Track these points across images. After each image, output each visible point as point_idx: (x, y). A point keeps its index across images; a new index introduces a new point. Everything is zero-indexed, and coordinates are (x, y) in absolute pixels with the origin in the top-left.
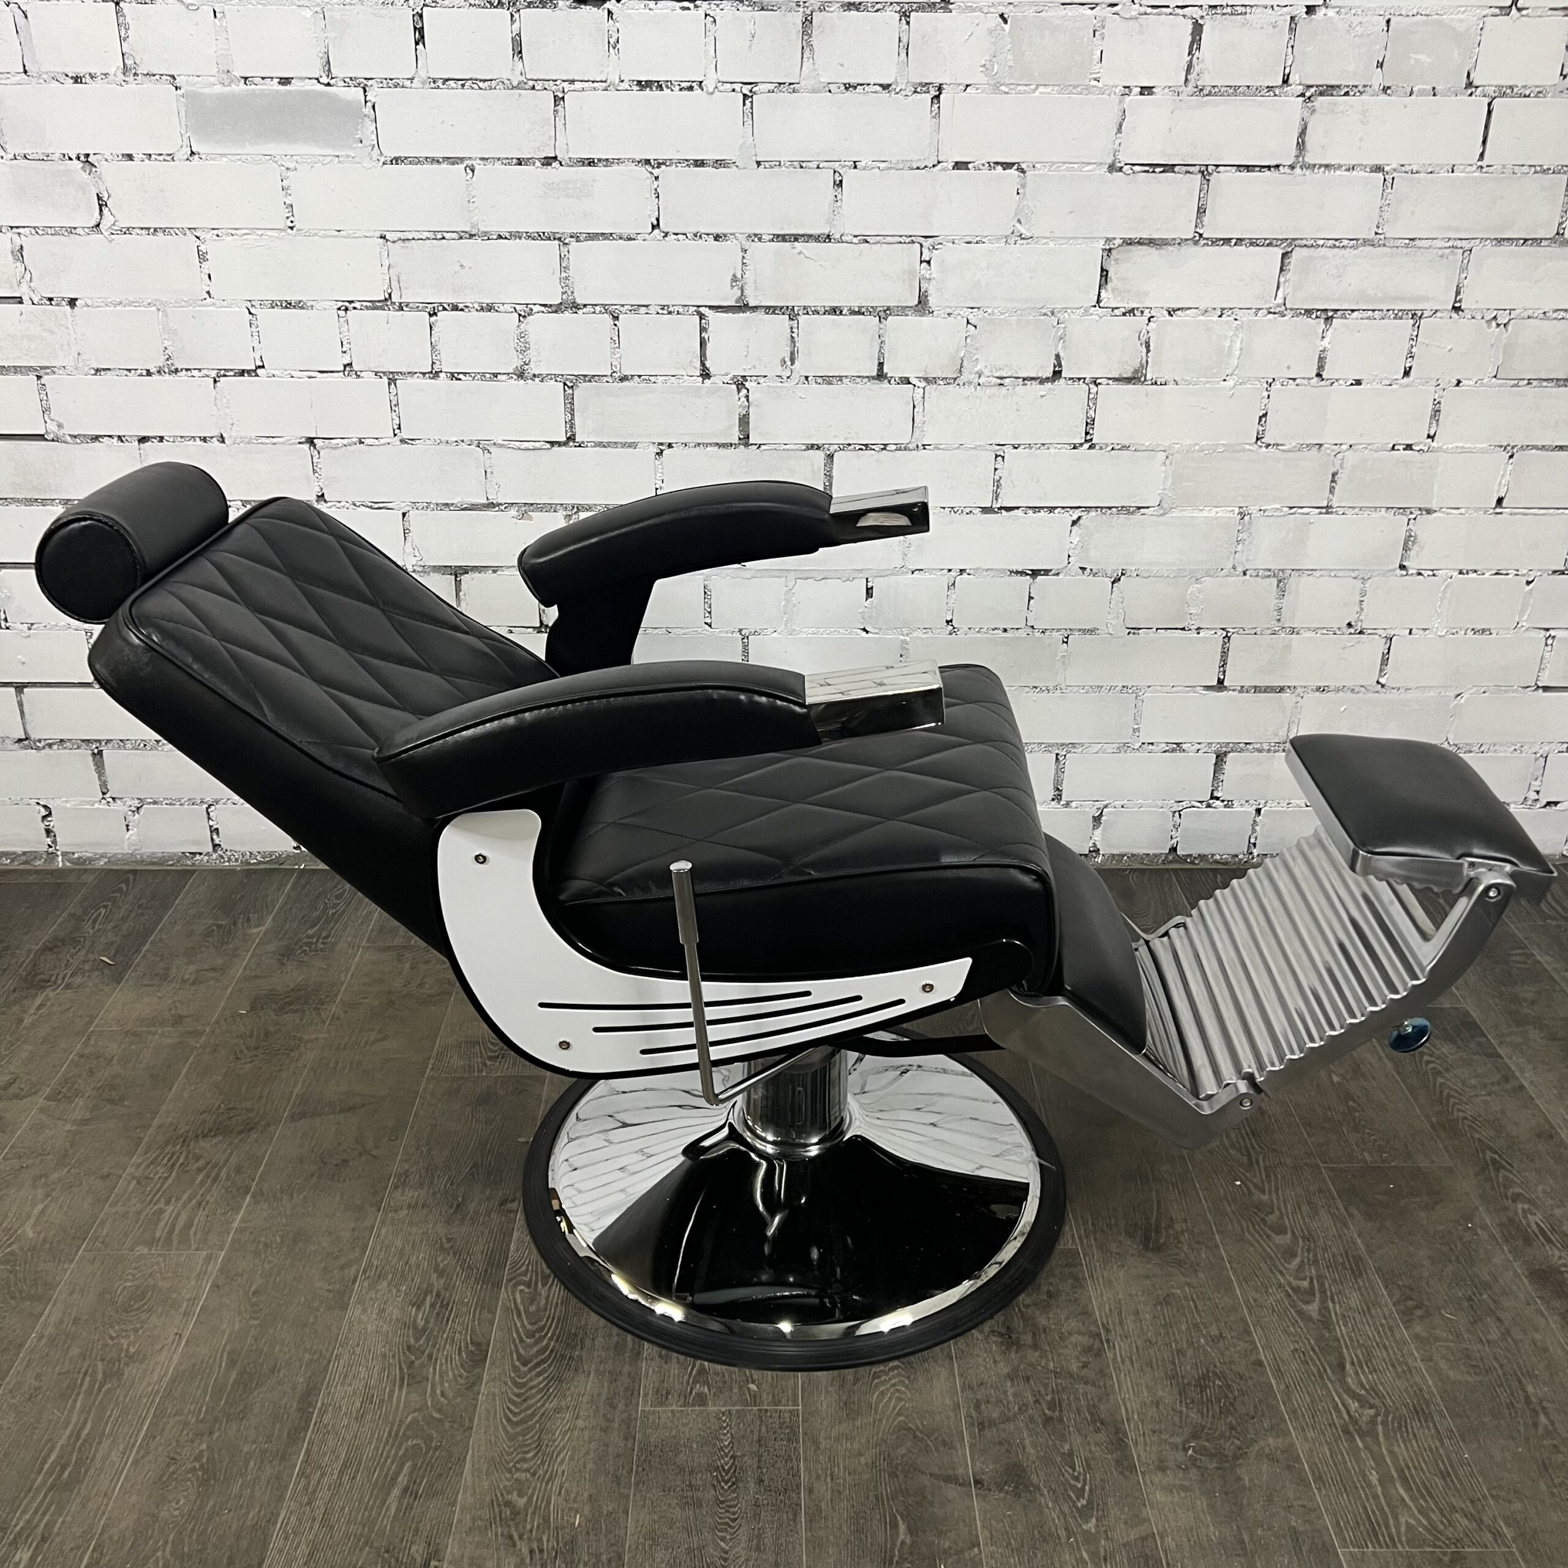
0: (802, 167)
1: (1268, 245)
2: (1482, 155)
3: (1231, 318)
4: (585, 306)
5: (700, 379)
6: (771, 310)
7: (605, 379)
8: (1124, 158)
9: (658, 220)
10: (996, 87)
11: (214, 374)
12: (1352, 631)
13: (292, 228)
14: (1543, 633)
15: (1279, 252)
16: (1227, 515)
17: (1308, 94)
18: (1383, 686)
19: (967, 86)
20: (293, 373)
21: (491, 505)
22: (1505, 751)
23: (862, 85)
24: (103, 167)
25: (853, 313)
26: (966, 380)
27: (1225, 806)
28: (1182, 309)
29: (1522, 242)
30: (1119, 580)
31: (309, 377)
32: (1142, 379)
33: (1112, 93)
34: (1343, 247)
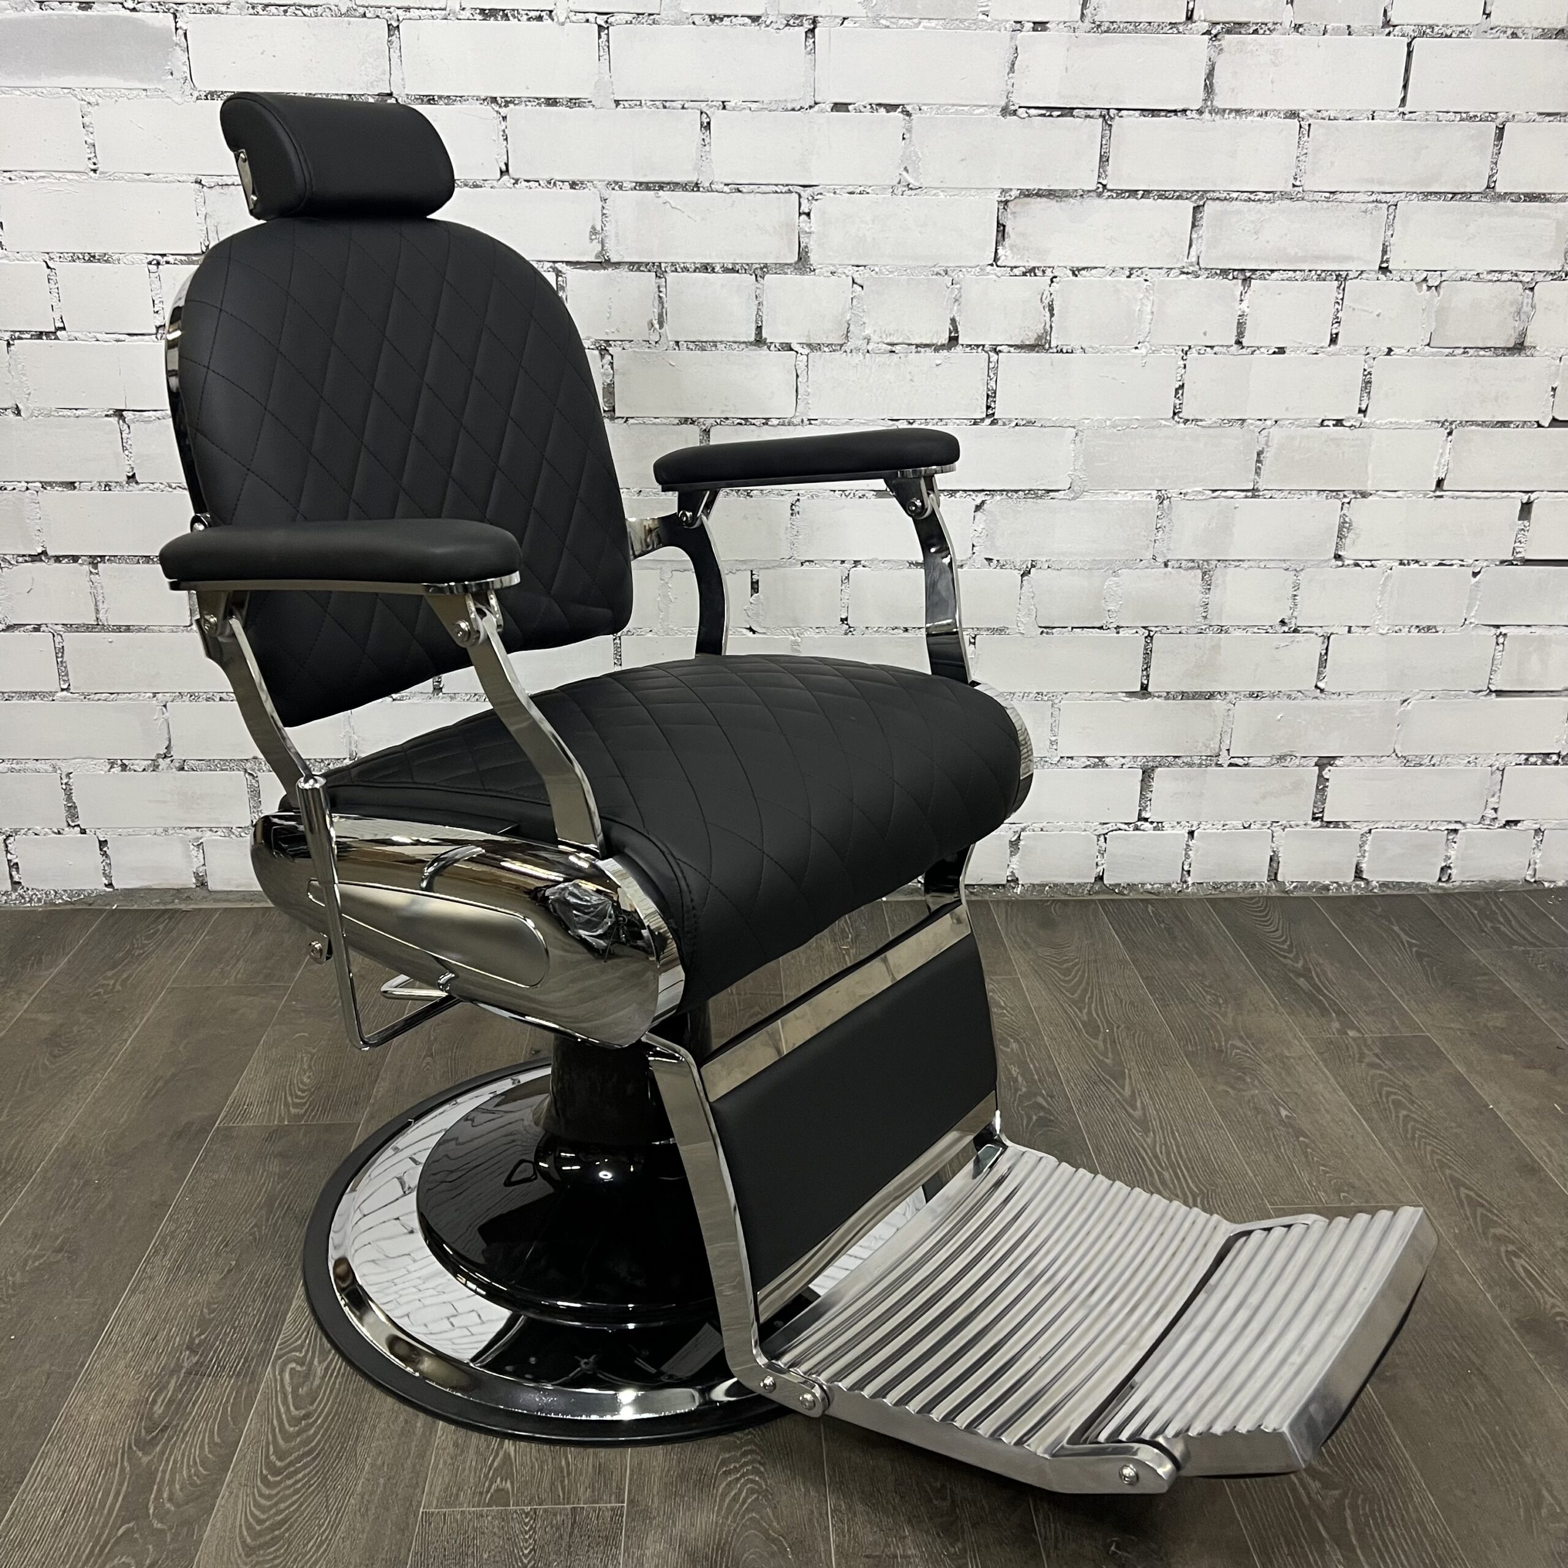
0: (665, 107)
1: (1177, 198)
2: (1403, 101)
3: (1141, 279)
6: (635, 266)
8: (1018, 100)
9: (507, 165)
10: (876, 21)
11: (7, 336)
12: (1286, 629)
13: (95, 171)
14: (1493, 630)
15: (1190, 205)
16: (1144, 499)
17: (1214, 32)
18: (1322, 691)
19: (845, 19)
20: (99, 336)
22: (1459, 764)
23: (730, 17)
25: (726, 270)
26: (852, 347)
27: (1155, 829)
28: (1087, 268)
29: (1450, 196)
30: (1029, 572)
31: (118, 341)
32: (1047, 346)
33: (1003, 29)
34: (1259, 200)
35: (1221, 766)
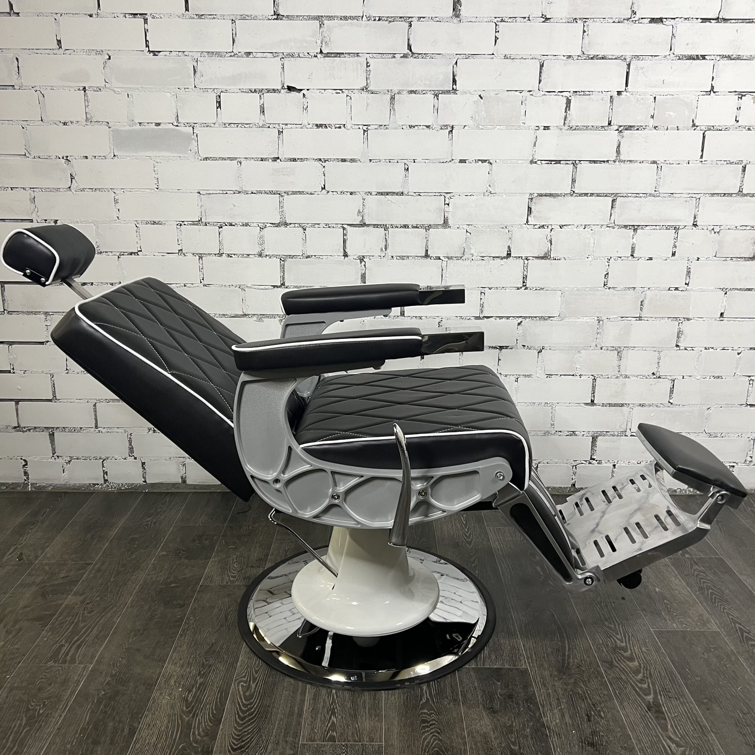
0: (390, 162)
1: (605, 196)
2: (702, 157)
3: (590, 230)
4: (290, 224)
5: (343, 257)
6: (376, 226)
7: (299, 257)
8: (537, 157)
9: (324, 185)
10: (478, 127)
11: (118, 254)
12: (655, 377)
13: (157, 188)
14: (748, 378)
15: (610, 199)
16: (591, 321)
17: (620, 129)
18: (671, 404)
19: (465, 126)
20: (155, 254)
21: (245, 315)
22: (734, 437)
23: (417, 126)
24: (73, 162)
25: (413, 227)
26: (466, 258)
27: (598, 463)
28: (566, 225)
29: (723, 195)
30: (541, 351)
31: (162, 256)
32: (549, 257)
33: (531, 129)
34: (640, 197)
35: (627, 436)
